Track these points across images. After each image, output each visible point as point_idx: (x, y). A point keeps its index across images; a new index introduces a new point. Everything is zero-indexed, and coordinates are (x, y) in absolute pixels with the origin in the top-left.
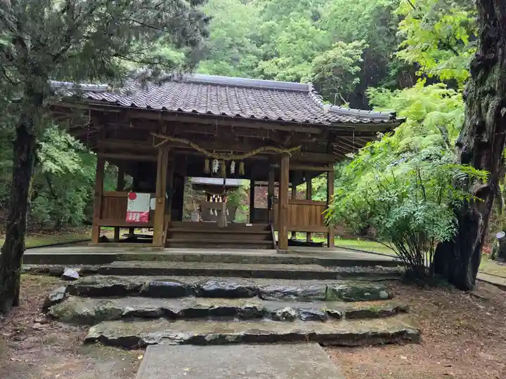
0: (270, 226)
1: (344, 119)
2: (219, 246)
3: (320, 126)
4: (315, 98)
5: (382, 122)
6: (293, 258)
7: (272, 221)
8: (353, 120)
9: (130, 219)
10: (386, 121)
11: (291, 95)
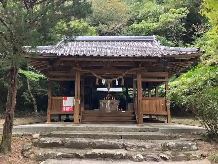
0: (135, 112)
1: (171, 53)
2: (108, 123)
3: (156, 58)
4: (157, 43)
6: (145, 128)
9: (64, 110)
10: (194, 53)
11: (144, 43)
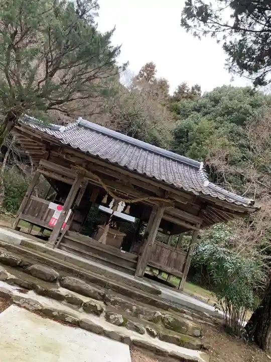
0: (138, 257)
4: (202, 174)
5: (241, 205)
7: (141, 254)
8: (222, 197)
10: (245, 205)
